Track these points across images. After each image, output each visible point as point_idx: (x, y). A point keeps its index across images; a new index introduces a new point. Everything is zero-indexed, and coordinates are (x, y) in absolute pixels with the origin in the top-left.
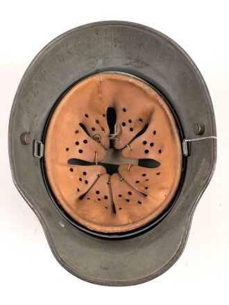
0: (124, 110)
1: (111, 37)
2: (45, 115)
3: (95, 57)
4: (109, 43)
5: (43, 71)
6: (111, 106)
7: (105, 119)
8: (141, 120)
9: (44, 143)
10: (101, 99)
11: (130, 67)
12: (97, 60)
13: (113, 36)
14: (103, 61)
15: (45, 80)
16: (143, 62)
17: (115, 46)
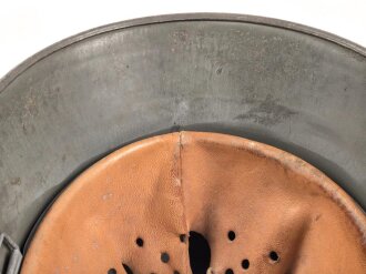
0: (232, 236)
1: (213, 50)
2: (39, 194)
3: (172, 94)
4: (207, 65)
5: (54, 88)
6: (199, 228)
7: (185, 246)
8: (274, 256)
9: (24, 248)
10: (180, 192)
11: (250, 122)
12: (177, 102)
13: (217, 49)
14: (191, 106)
15: (55, 108)
16: (281, 108)
17: (220, 71)
